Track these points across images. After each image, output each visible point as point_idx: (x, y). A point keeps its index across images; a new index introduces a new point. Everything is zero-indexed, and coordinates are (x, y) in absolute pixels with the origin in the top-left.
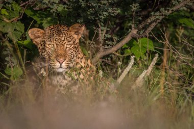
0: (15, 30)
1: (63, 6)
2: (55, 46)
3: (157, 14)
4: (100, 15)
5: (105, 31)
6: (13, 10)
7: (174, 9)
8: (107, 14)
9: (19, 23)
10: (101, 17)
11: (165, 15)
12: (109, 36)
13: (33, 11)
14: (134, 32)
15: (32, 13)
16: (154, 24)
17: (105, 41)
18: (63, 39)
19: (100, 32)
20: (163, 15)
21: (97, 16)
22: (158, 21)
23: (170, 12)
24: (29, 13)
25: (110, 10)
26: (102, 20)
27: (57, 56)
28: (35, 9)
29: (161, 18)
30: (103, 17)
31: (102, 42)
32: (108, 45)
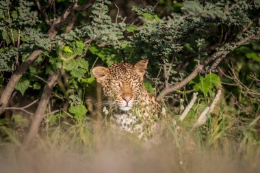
0: (79, 67)
1: (127, 43)
2: (121, 84)
3: (222, 49)
4: (163, 51)
5: (171, 67)
6: (76, 47)
7: (239, 44)
8: (171, 50)
9: (83, 61)
10: (164, 53)
11: (230, 50)
12: (175, 72)
13: (98, 48)
14: (200, 67)
15: (97, 50)
16: (220, 60)
17: (170, 77)
18: (129, 77)
19: (165, 68)
20: (227, 50)
21: (160, 52)
22: (223, 56)
23: (235, 47)
24: (93, 50)
25: (173, 46)
26: (167, 56)
27: (124, 94)
28: (99, 46)
29: (226, 53)
30: (166, 54)
31: (168, 78)
32: (174, 81)
